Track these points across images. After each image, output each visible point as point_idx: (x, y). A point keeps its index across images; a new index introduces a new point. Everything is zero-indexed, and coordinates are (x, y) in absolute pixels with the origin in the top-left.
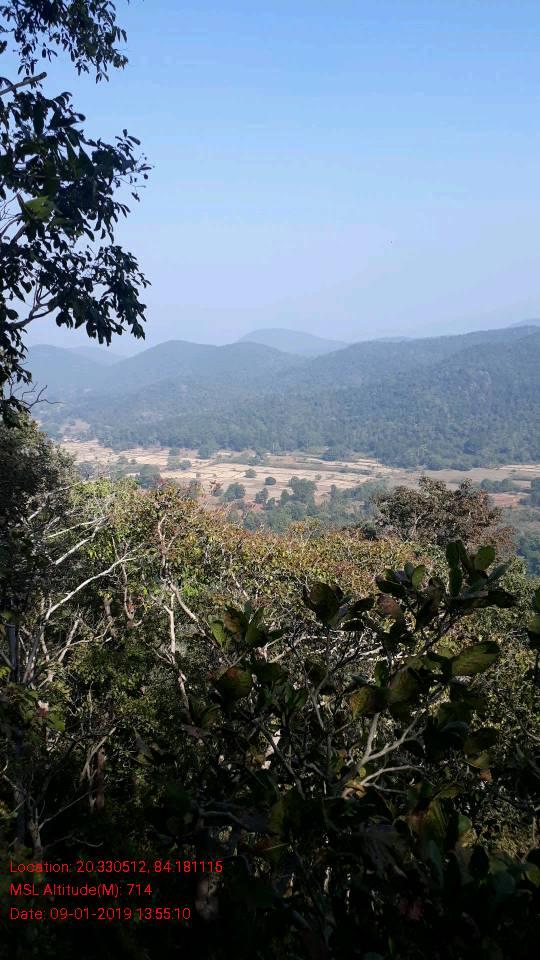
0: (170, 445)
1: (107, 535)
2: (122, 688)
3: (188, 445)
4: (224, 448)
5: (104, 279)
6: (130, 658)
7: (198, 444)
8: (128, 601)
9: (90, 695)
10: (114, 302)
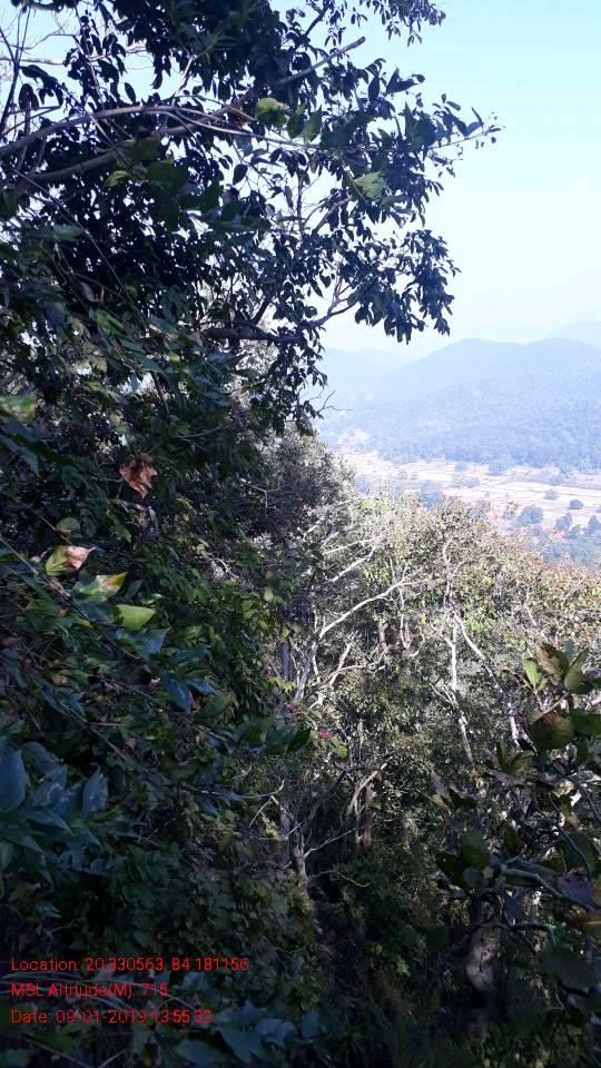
0: (458, 460)
1: (385, 555)
2: (395, 722)
3: (477, 459)
4: (520, 463)
5: (408, 268)
6: (404, 690)
7: (489, 459)
8: (404, 628)
9: (361, 724)
10: (418, 295)
